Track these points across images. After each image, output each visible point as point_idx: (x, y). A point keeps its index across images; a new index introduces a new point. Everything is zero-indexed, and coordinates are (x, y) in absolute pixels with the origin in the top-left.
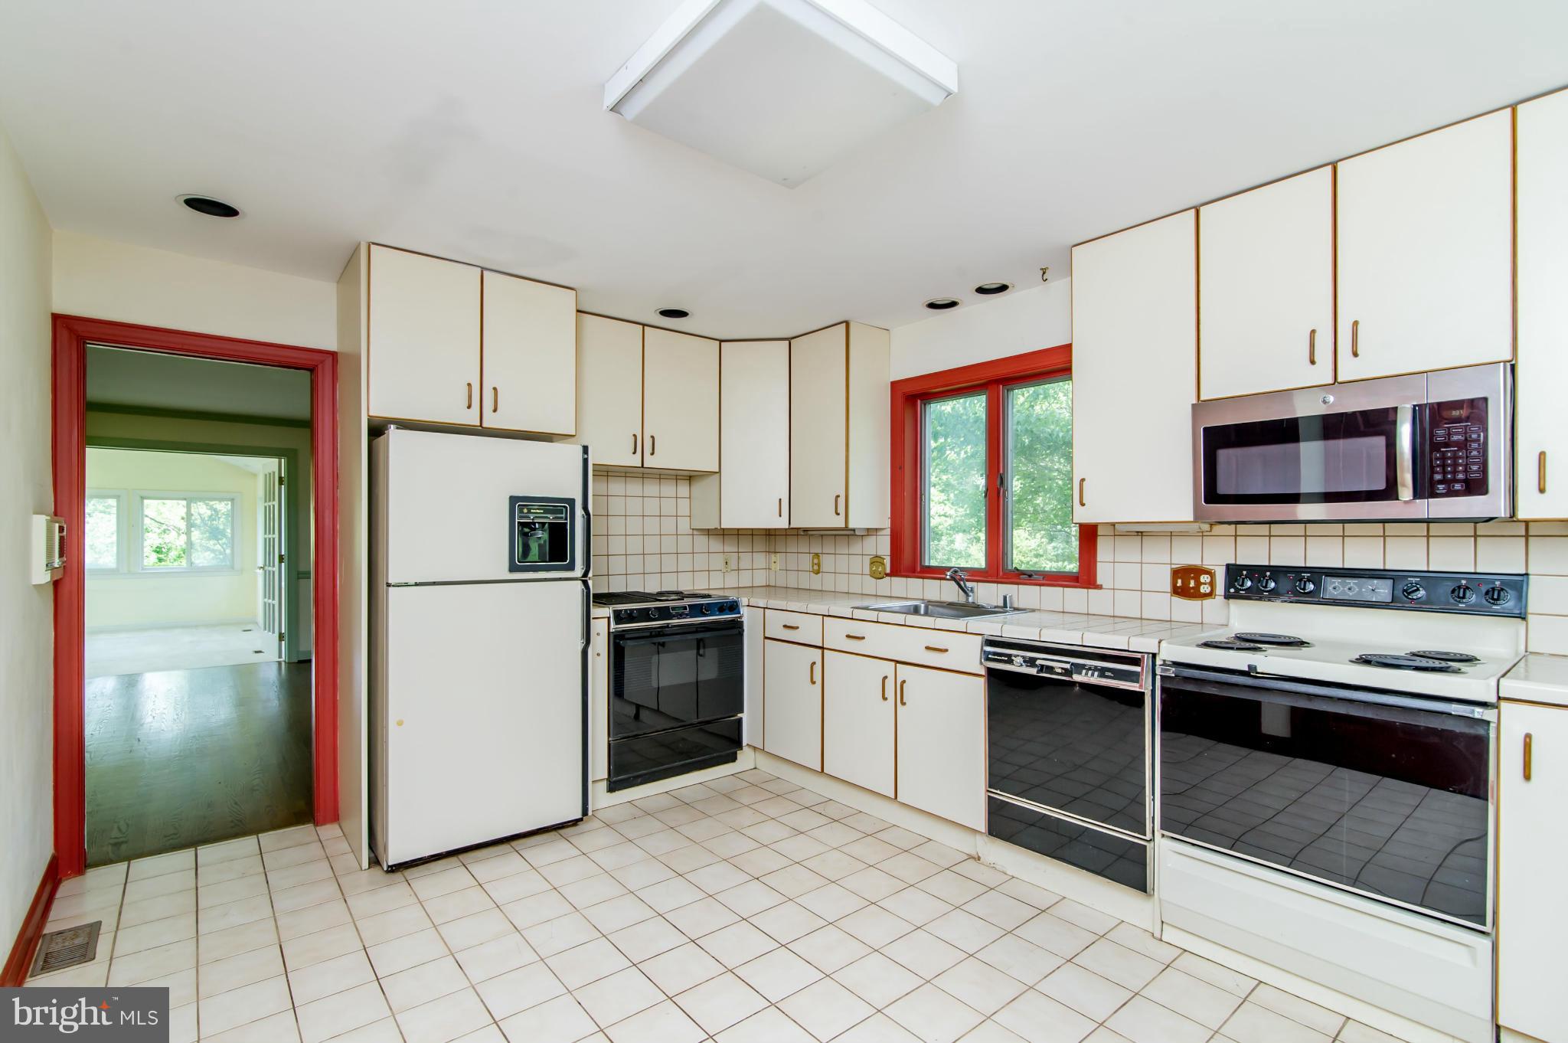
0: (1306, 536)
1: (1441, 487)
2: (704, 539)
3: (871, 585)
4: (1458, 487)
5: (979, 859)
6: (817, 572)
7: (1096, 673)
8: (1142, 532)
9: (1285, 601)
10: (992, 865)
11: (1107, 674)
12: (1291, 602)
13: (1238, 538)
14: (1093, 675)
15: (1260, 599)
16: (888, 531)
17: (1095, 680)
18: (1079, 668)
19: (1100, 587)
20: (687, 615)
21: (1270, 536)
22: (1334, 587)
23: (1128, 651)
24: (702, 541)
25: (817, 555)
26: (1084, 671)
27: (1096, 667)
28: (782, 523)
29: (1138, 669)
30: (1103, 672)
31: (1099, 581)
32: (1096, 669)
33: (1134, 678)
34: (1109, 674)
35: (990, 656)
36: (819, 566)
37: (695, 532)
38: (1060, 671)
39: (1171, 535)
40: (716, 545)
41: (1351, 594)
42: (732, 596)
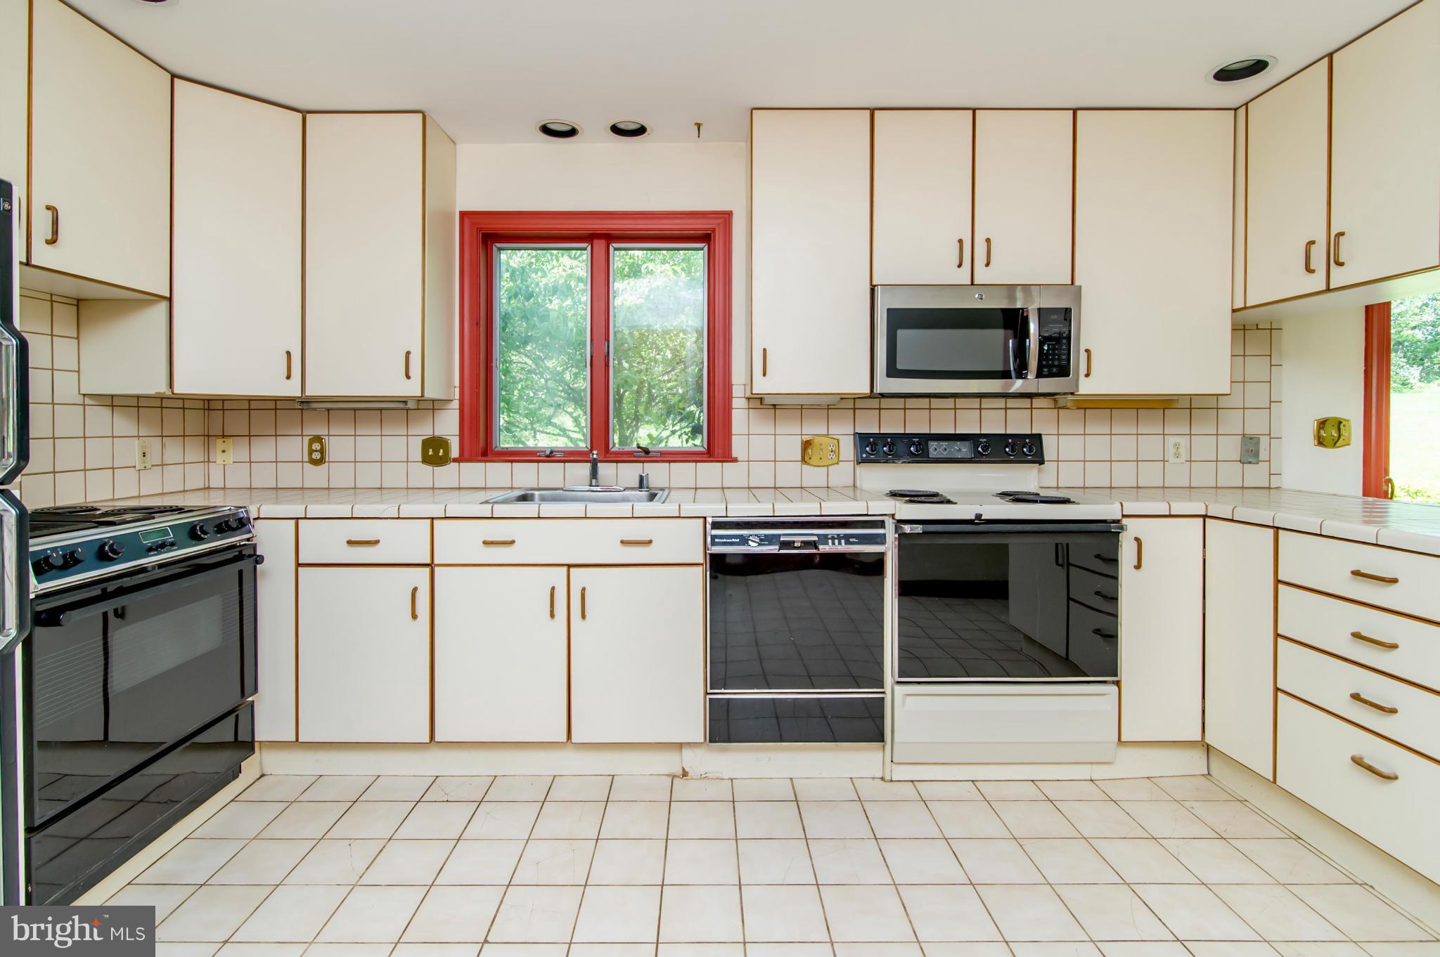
0: (905, 409)
1: (1046, 370)
2: (105, 412)
3: (423, 475)
4: (1054, 370)
5: (685, 774)
6: (320, 461)
7: (843, 541)
8: (775, 405)
9: (905, 462)
10: (703, 776)
11: (851, 540)
12: (909, 463)
13: (857, 411)
14: (840, 543)
15: (886, 462)
16: (456, 404)
17: (842, 548)
18: (824, 539)
19: (735, 460)
20: (172, 544)
21: (880, 409)
22: (934, 448)
23: (867, 515)
24: (100, 418)
25: (318, 439)
26: (830, 541)
27: (838, 535)
28: (292, 389)
29: (881, 531)
30: (847, 538)
31: (734, 455)
32: (839, 537)
33: (879, 540)
34: (854, 540)
35: (716, 540)
36: (322, 451)
37: (88, 401)
38: (799, 545)
39: (802, 407)
40: (124, 424)
41: (945, 453)
42: (226, 503)
